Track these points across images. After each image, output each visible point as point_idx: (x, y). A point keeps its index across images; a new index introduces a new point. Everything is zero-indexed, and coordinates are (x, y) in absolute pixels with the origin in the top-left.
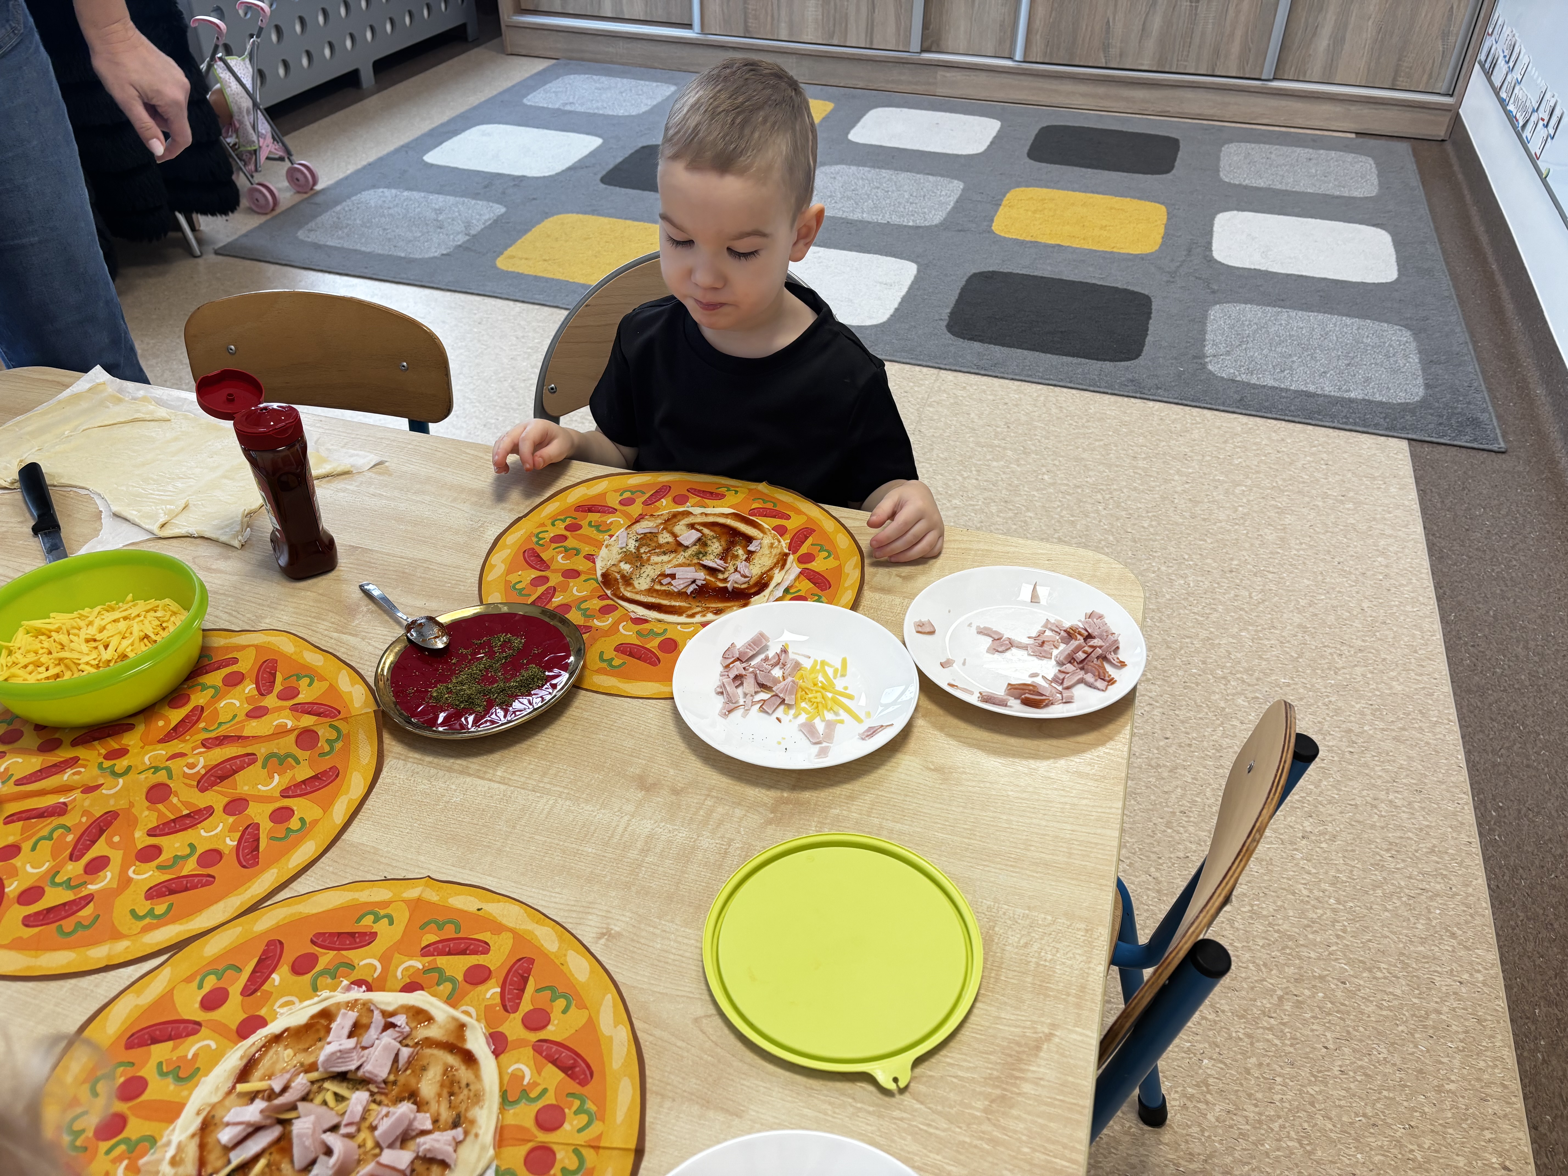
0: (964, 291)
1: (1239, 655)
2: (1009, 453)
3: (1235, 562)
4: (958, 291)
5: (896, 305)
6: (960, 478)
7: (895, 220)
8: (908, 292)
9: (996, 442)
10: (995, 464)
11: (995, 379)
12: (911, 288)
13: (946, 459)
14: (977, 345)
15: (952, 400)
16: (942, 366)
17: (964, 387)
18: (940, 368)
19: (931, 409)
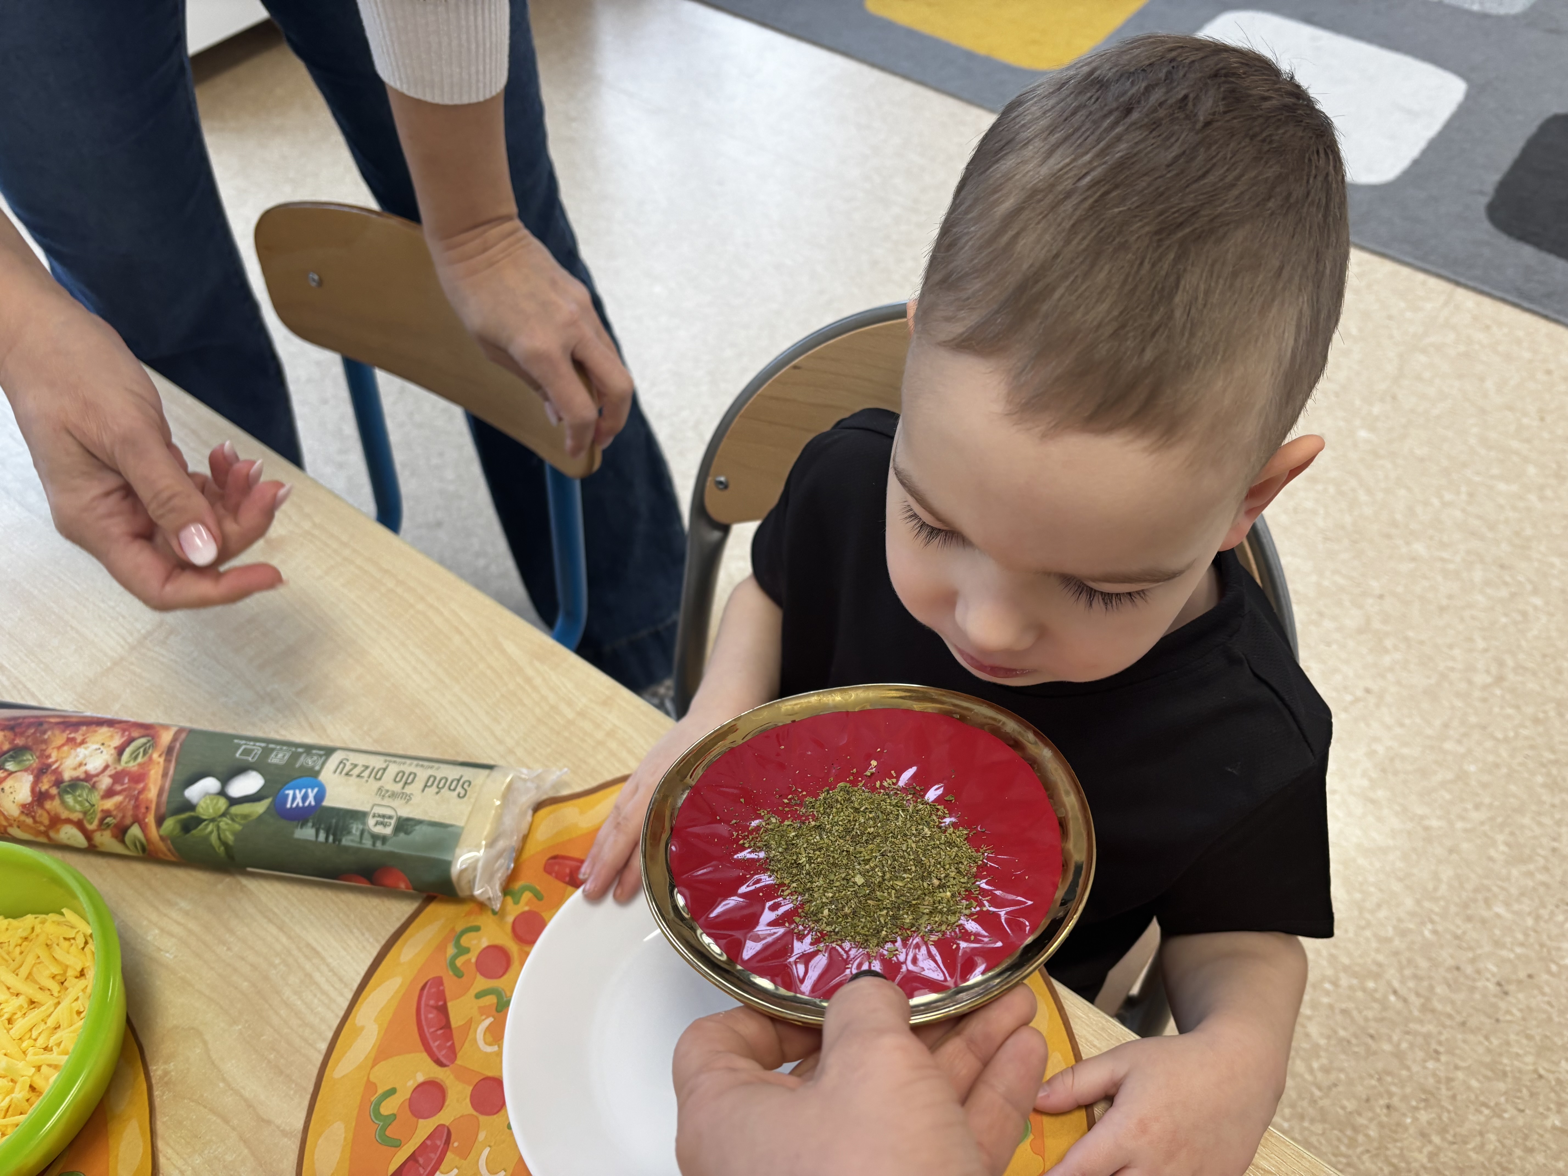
0: (1532, 144)
2: (1531, 470)
4: (1526, 144)
5: (1414, 154)
6: (1436, 502)
8: (1440, 134)
9: (1515, 444)
10: (1502, 486)
12: (1448, 126)
13: (1422, 460)
14: (1530, 253)
15: (1462, 348)
16: (1462, 280)
17: (1488, 328)
18: (1458, 284)
19: (1423, 358)
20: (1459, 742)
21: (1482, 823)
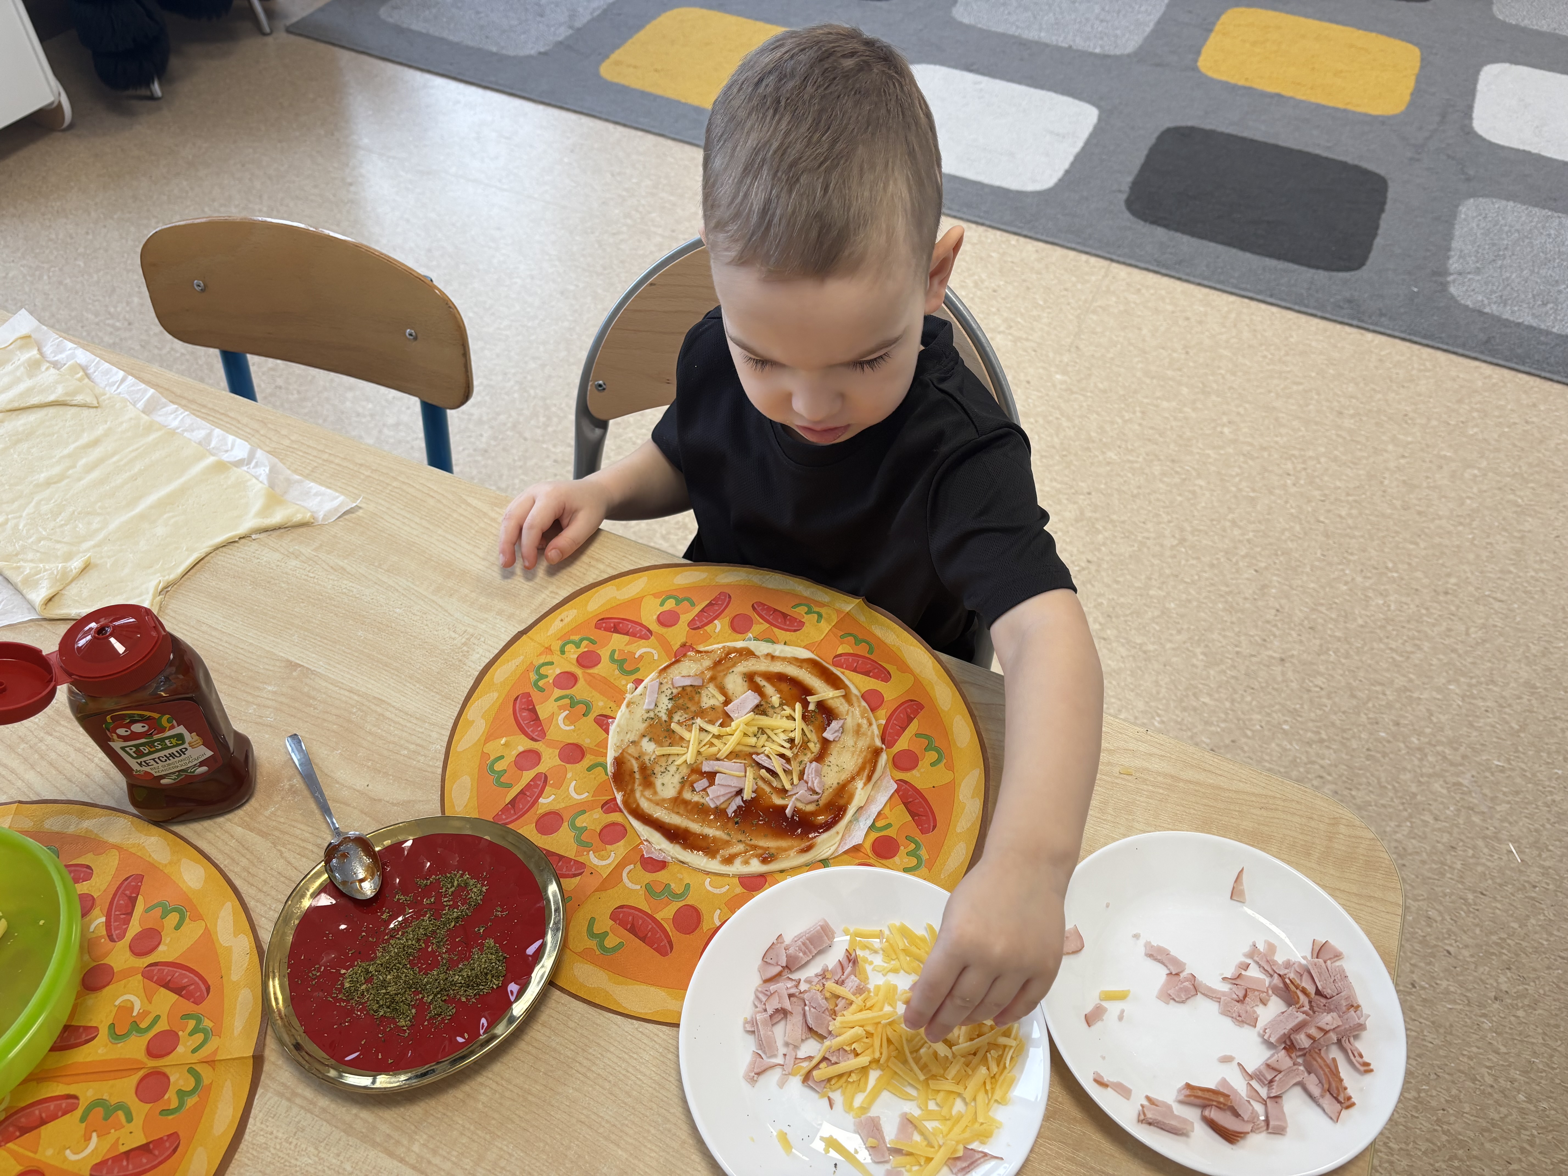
0: (1153, 152)
1: (1443, 718)
2: (1185, 390)
3: (1453, 580)
4: (1145, 152)
5: (1066, 165)
6: (1119, 421)
7: (1080, 44)
8: (1083, 149)
9: (1170, 373)
10: (1165, 404)
11: (1178, 283)
12: (1088, 143)
13: (1104, 391)
14: (1160, 232)
15: (1122, 308)
16: (1114, 257)
17: (1139, 290)
18: (1112, 260)
19: (1095, 317)
20: (1160, 588)
21: (1184, 642)
